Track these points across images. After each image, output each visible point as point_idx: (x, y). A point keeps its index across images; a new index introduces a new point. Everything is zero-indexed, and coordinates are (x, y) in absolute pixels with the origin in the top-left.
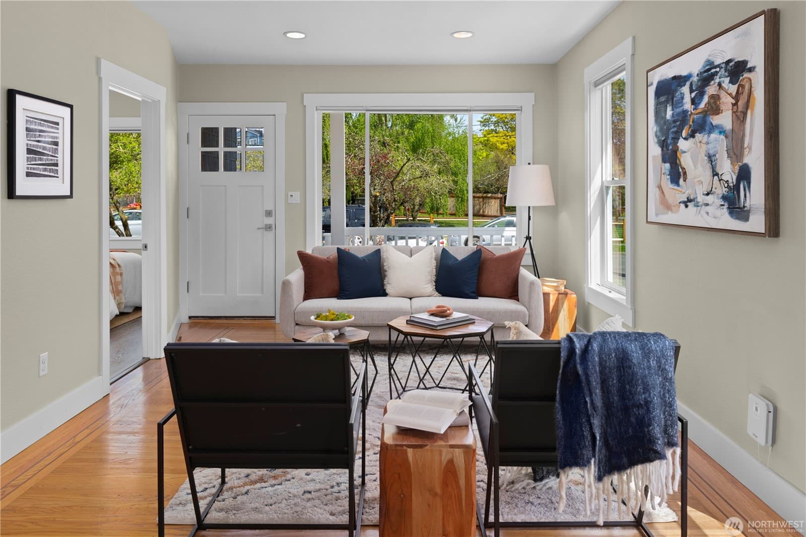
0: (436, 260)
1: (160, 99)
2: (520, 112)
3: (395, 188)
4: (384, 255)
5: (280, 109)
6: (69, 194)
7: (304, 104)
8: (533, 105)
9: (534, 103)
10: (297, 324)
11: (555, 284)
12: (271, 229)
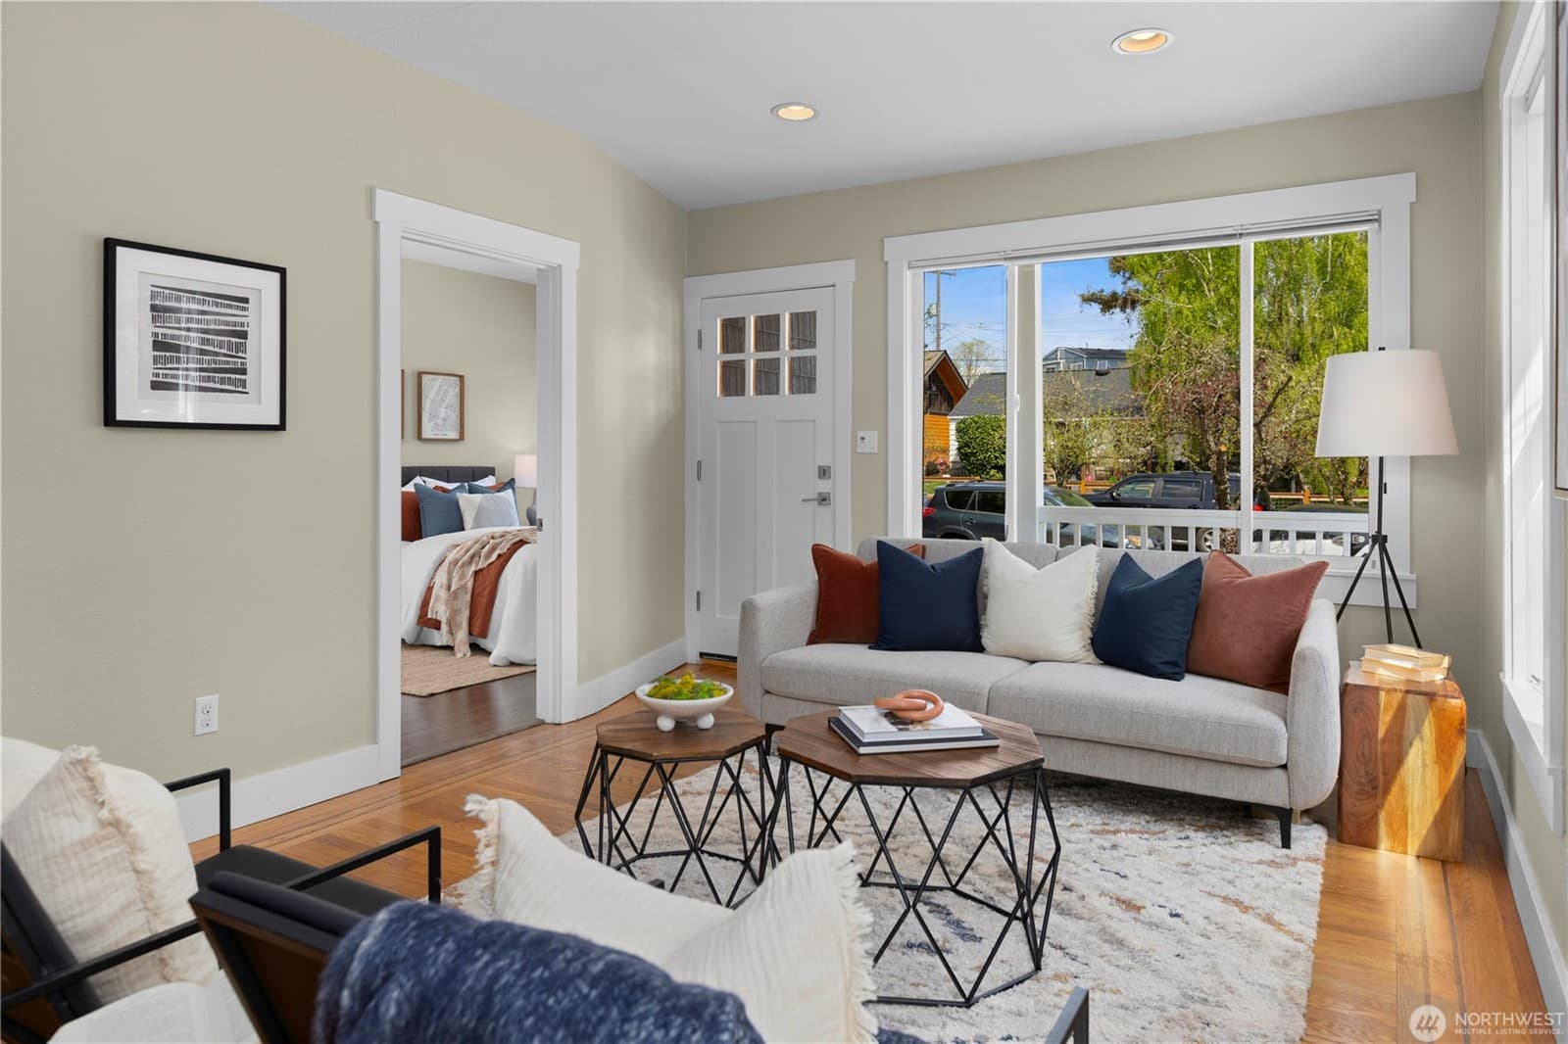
0: (1098, 581)
1: (560, 263)
2: (1376, 225)
3: (1263, 436)
4: (987, 562)
5: (843, 272)
6: (276, 421)
7: (886, 259)
8: (1412, 204)
9: (1414, 200)
10: (768, 692)
11: (1408, 665)
12: (827, 502)
